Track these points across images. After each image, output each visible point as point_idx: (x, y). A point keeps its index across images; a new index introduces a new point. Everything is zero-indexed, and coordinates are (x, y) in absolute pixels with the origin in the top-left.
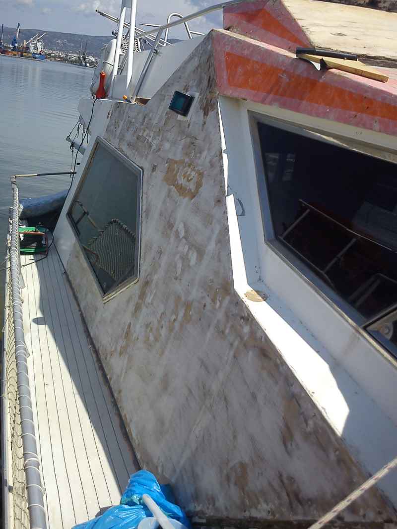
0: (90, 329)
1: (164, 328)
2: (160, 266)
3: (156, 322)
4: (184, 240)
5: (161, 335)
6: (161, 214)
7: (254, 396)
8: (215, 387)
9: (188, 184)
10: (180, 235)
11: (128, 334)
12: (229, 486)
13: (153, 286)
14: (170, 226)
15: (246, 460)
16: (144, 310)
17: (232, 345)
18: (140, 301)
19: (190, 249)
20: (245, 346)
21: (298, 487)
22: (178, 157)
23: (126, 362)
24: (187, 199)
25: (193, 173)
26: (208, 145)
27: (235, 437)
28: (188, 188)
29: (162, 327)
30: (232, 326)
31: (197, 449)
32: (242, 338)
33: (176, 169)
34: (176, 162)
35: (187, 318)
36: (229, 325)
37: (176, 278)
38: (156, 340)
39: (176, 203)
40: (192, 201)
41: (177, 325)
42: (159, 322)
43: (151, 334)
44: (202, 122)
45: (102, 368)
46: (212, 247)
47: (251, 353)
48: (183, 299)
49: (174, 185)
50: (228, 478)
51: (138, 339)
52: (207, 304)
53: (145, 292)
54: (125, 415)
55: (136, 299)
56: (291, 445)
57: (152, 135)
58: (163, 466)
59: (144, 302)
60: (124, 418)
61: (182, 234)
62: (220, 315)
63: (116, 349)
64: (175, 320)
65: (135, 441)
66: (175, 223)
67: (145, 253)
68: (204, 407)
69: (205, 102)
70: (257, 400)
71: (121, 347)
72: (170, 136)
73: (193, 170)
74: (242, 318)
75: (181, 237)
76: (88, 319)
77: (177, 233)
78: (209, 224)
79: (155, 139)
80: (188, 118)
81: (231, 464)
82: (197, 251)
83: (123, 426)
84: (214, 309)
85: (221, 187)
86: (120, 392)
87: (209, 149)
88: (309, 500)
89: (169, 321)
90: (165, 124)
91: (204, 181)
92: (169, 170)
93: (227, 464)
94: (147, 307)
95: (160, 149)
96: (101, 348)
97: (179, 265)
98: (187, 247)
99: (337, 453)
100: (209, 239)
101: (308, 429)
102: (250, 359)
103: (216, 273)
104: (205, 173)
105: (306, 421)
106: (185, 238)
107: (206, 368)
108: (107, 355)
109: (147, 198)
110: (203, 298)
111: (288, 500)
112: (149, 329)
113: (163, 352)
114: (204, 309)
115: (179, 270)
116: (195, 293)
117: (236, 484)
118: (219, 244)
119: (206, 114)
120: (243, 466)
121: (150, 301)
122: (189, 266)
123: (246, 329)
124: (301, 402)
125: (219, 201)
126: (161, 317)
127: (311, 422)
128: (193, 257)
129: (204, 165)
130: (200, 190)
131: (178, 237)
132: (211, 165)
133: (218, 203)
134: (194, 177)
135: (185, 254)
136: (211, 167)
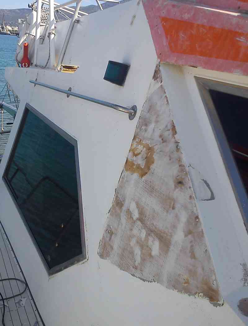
2: (112, 248)
4: (139, 223)
9: (135, 158)
10: (133, 215)
14: (120, 204)
19: (148, 235)
24: (136, 176)
25: (140, 147)
26: (154, 117)
28: (136, 163)
40: (144, 178)
46: (179, 237)
61: (136, 215)
66: (124, 200)
75: (135, 218)
77: (129, 213)
78: (171, 209)
82: (159, 239)
85: (180, 166)
87: (157, 122)
91: (155, 157)
98: (144, 232)
100: (174, 227)
104: (156, 148)
106: (140, 219)
115: (138, 259)
118: (190, 236)
122: (150, 256)
125: (180, 183)
128: (155, 247)
129: (153, 139)
130: (153, 167)
131: (131, 218)
132: (162, 140)
133: (180, 185)
134: (141, 151)
135: (143, 240)
136: (163, 142)
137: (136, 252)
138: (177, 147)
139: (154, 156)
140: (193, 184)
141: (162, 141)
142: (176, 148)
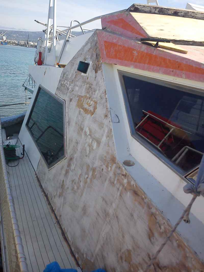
0: (42, 184)
1: (82, 182)
2: (77, 150)
3: (77, 179)
5: (80, 186)
6: (76, 123)
7: (132, 215)
8: (111, 211)
9: (89, 107)
10: (87, 134)
11: (62, 186)
12: (122, 262)
13: (74, 160)
14: (82, 129)
15: (130, 248)
16: (71, 173)
17: (118, 189)
18: (68, 168)
19: (92, 141)
20: (125, 189)
21: (158, 260)
22: (83, 94)
23: (62, 200)
24: (89, 115)
25: (92, 102)
26: (98, 88)
27: (123, 237)
28: (89, 110)
29: (81, 182)
30: (118, 179)
31: (104, 244)
32: (123, 186)
33: (82, 100)
34: (82, 97)
35: (94, 177)
36: (116, 179)
37: (86, 156)
38: (78, 188)
39: (84, 117)
40: (92, 116)
41: (88, 180)
42: (79, 179)
43: (75, 185)
44: (94, 76)
45: (49, 204)
46: (104, 139)
47: (128, 193)
48: (91, 166)
49: (82, 108)
50: (121, 258)
51: (68, 188)
52: (104, 168)
53: (70, 163)
54: (64, 228)
55: (66, 167)
56: (153, 239)
57: (69, 83)
58: (86, 254)
59: (70, 169)
60: (63, 230)
61: (88, 133)
62: (111, 174)
63: (57, 194)
64: (87, 178)
65: (70, 241)
66: (84, 127)
67: (69, 144)
68: (106, 222)
69: (95, 66)
70: (133, 217)
71: (59, 193)
72: (79, 83)
73: (92, 100)
74: (123, 175)
76: (41, 179)
77: (85, 132)
78: (102, 128)
79: (70, 85)
80: (87, 74)
81: (123, 251)
82: (97, 141)
83: (63, 234)
84: (108, 171)
85: (107, 109)
86: (60, 216)
87: (99, 90)
88: (165, 267)
89: (84, 178)
90: (75, 78)
91: (98, 106)
92: (79, 101)
93: (120, 251)
94: (72, 171)
95: (73, 90)
96: (49, 194)
97: (88, 149)
98: (91, 140)
99: (177, 242)
100: (103, 135)
101: (161, 231)
102: (128, 196)
103: (108, 153)
104: (98, 102)
105: (160, 227)
106: (90, 135)
107: (106, 202)
108: (52, 197)
109: (68, 115)
110: (101, 165)
111: (154, 268)
112: (74, 183)
113: (82, 195)
114: (102, 171)
115: (88, 152)
116: (97, 164)
117: (126, 261)
118: (108, 138)
119: (96, 72)
120: (129, 251)
121: (73, 168)
122: (93, 149)
123: (125, 181)
124: (157, 217)
125: (106, 116)
126: (80, 176)
127: (162, 227)
128: (95, 145)
129: (97, 98)
130: (96, 110)
132: (101, 98)
133: (106, 117)
134: (92, 104)
135: (90, 143)
136: (101, 99)
140: (111, 116)
142: (106, 101)
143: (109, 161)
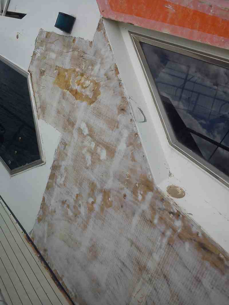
1: (82, 207)
2: (67, 155)
3: (72, 201)
4: (89, 137)
5: (79, 212)
6: (58, 112)
8: (151, 265)
9: (83, 90)
11: (43, 206)
13: (62, 169)
14: (72, 124)
16: (57, 190)
18: (51, 181)
19: (97, 145)
20: (179, 237)
22: (68, 66)
23: (46, 228)
24: (84, 104)
26: (100, 60)
28: (84, 94)
29: (80, 206)
30: (161, 219)
32: (174, 230)
33: (67, 76)
34: (66, 70)
35: (106, 204)
36: (157, 217)
37: (87, 168)
38: (76, 215)
39: (74, 105)
40: (92, 105)
41: (96, 207)
42: (76, 201)
43: (69, 210)
46: (122, 147)
47: (187, 244)
48: (99, 186)
49: (68, 90)
51: (55, 211)
52: (127, 195)
53: (54, 174)
54: (55, 270)
59: (56, 183)
61: (86, 132)
62: (145, 207)
64: (93, 203)
66: (76, 121)
70: (202, 284)
71: (38, 215)
72: (55, 47)
73: (87, 79)
74: (172, 213)
75: (85, 134)
77: (80, 131)
78: (116, 128)
82: (106, 148)
84: (137, 200)
85: (122, 98)
89: (87, 203)
92: (60, 76)
94: (59, 187)
98: (93, 143)
100: (118, 140)
103: (133, 171)
104: (102, 83)
106: (90, 135)
110: (121, 189)
112: (66, 205)
113: (85, 227)
114: (125, 198)
115: (89, 163)
116: (110, 184)
118: (131, 147)
121: (62, 182)
122: (99, 159)
125: (123, 110)
128: (103, 154)
129: (99, 77)
130: (99, 97)
131: (82, 134)
132: (107, 77)
134: (89, 85)
135: (92, 149)
136: (108, 80)
137: (87, 158)
138: (120, 84)
139: (100, 89)
140: (133, 111)
141: (106, 79)
143: (137, 185)
